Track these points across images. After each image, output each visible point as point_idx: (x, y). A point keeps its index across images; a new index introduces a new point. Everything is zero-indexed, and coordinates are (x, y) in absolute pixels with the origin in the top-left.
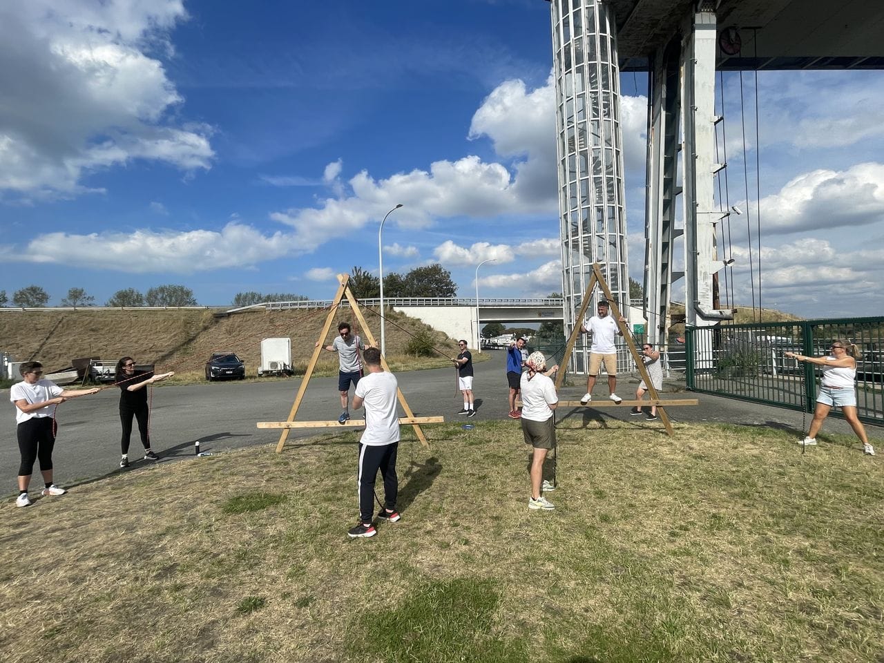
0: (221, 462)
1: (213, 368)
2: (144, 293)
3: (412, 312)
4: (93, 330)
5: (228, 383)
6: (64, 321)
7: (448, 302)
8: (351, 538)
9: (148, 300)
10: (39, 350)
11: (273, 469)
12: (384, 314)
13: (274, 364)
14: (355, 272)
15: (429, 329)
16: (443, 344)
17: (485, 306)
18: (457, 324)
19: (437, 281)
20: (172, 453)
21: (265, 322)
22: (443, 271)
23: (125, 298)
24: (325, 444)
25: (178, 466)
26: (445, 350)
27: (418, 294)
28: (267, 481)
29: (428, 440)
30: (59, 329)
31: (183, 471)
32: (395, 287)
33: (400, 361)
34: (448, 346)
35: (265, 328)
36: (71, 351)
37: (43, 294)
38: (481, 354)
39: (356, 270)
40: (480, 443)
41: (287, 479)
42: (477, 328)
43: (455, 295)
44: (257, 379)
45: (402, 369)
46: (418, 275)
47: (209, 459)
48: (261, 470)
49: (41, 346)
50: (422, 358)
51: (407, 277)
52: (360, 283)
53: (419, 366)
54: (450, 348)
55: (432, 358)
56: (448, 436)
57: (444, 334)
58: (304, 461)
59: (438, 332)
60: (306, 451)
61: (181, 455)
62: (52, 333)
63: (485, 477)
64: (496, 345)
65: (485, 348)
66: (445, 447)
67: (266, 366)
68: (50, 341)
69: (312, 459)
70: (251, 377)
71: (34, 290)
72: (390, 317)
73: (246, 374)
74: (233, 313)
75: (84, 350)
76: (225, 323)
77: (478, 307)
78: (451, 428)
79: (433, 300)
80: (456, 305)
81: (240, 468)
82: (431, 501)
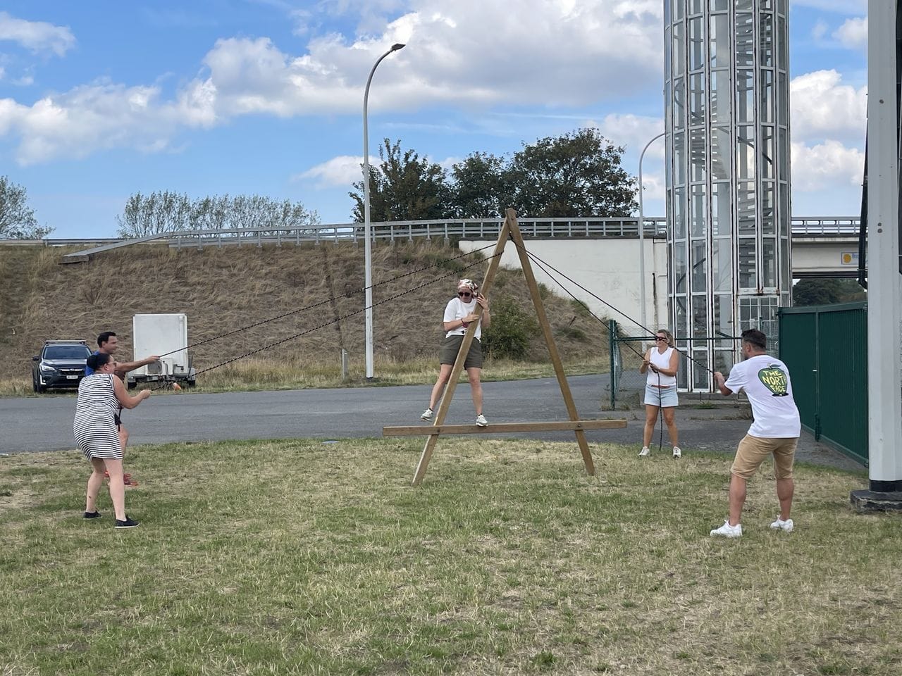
1: (44, 369)
14: (387, 152)
22: (604, 146)
34: (580, 334)
39: (388, 147)
51: (513, 163)
57: (580, 307)
76: (83, 276)
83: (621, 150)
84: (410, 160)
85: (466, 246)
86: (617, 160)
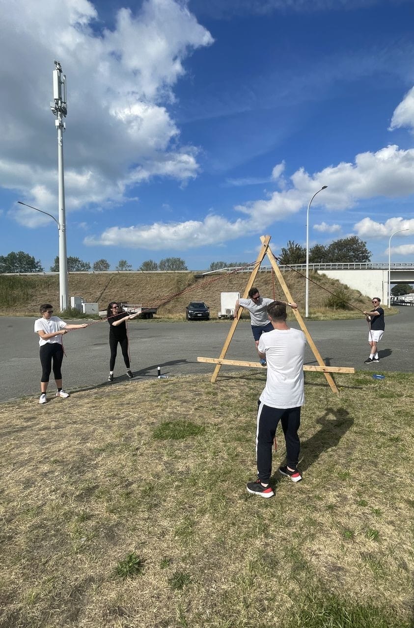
0: (171, 385)
1: (190, 311)
2: (158, 263)
3: (332, 274)
4: (127, 285)
5: (198, 322)
6: (113, 279)
7: (363, 267)
8: (248, 493)
9: (160, 267)
10: (101, 296)
11: (204, 397)
12: (309, 276)
13: (228, 311)
14: (289, 245)
15: (346, 287)
16: (357, 300)
17: (396, 269)
18: (370, 284)
19: (355, 250)
20: (143, 373)
21: (226, 281)
22: (360, 241)
23: (148, 266)
24: (250, 379)
25: (142, 385)
26: (358, 305)
27: (338, 260)
28: (196, 409)
29: (338, 386)
30: (110, 284)
31: (144, 389)
32: (319, 255)
33: (321, 312)
34: (361, 301)
35: (226, 285)
36: (116, 298)
37: (107, 264)
38: (390, 309)
39: (290, 243)
40: (392, 397)
41: (211, 410)
42: (388, 288)
43: (369, 261)
44: (218, 321)
45: (322, 318)
46: (339, 245)
47: (164, 382)
48: (195, 397)
49: (102, 294)
50: (339, 310)
51: (329, 247)
52: (293, 253)
53: (336, 317)
54: (364, 303)
55: (347, 311)
56: (358, 384)
57: (359, 292)
58: (229, 394)
59: (353, 291)
60: (233, 384)
61: (149, 376)
62: (106, 287)
63: (397, 440)
64: (403, 302)
65: (394, 304)
66: (354, 396)
67: (223, 312)
68: (105, 291)
69: (236, 392)
70: (214, 319)
71: (103, 261)
72: (314, 278)
73: (211, 316)
74: (207, 275)
75: (122, 297)
76: (201, 281)
77: (389, 271)
78: (362, 377)
79: (350, 265)
80: (370, 269)
81: (181, 393)
82: (337, 463)
83: (365, 243)
84: (297, 247)
85: (320, 272)
86: (364, 246)
